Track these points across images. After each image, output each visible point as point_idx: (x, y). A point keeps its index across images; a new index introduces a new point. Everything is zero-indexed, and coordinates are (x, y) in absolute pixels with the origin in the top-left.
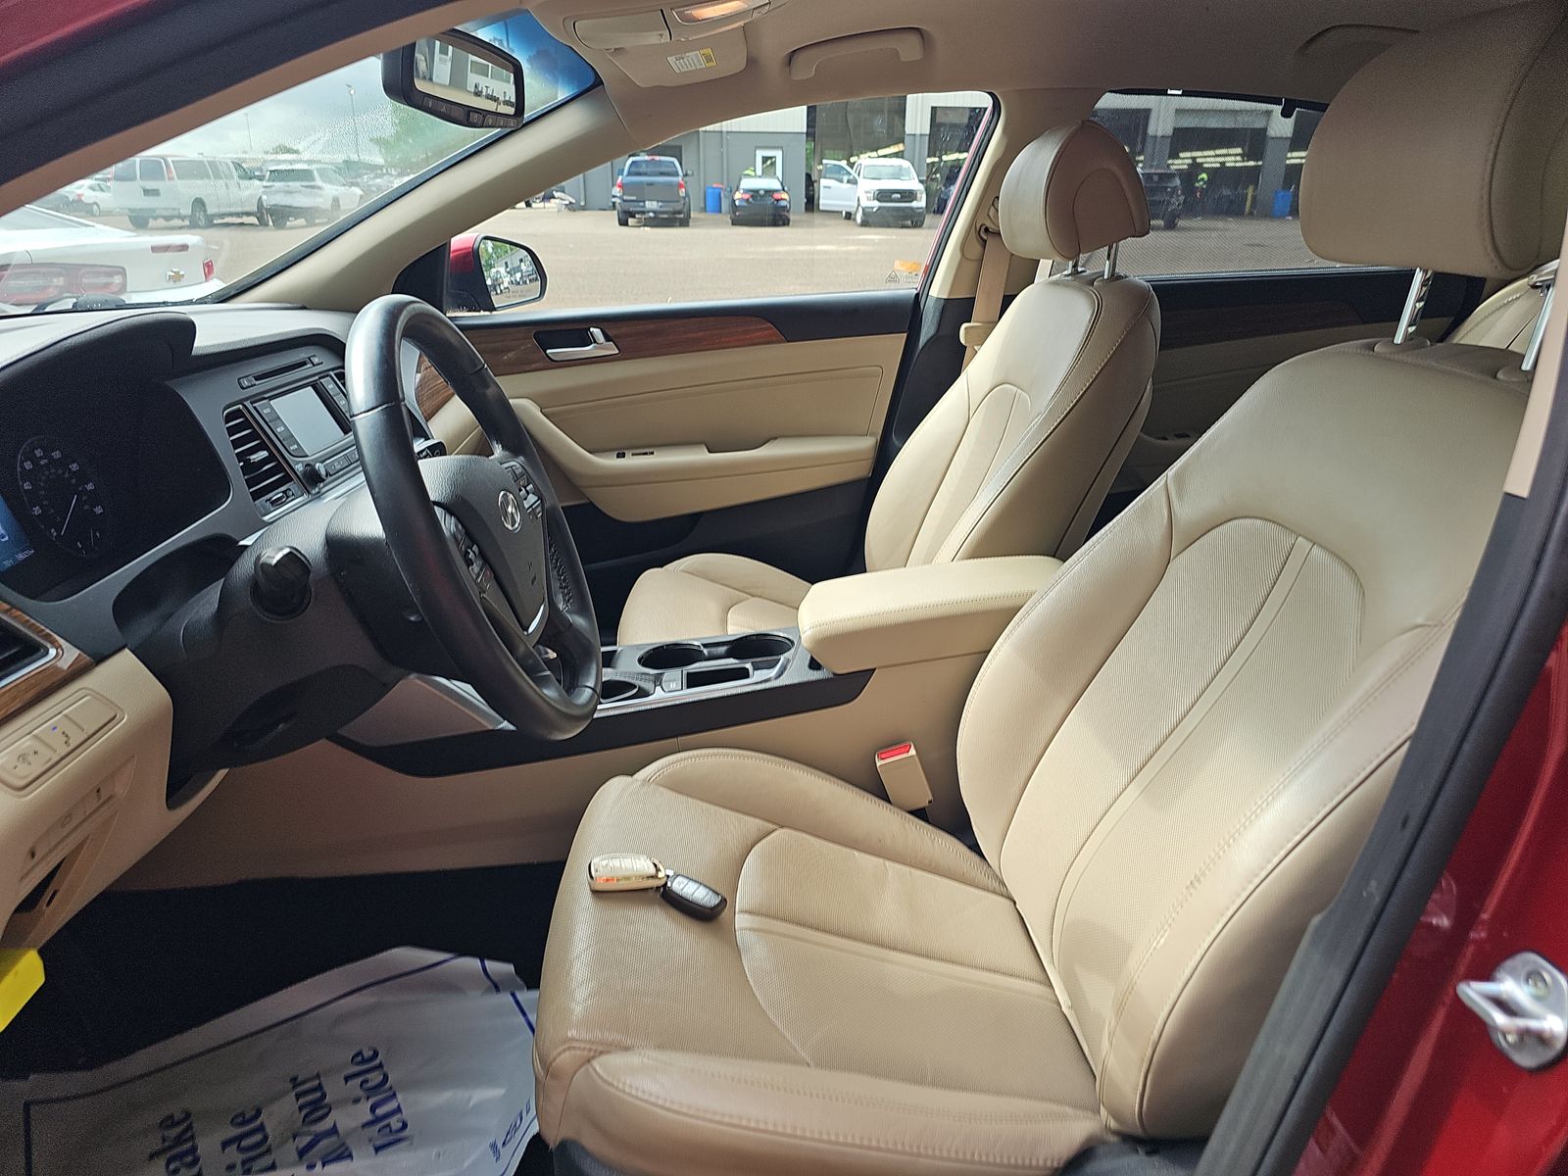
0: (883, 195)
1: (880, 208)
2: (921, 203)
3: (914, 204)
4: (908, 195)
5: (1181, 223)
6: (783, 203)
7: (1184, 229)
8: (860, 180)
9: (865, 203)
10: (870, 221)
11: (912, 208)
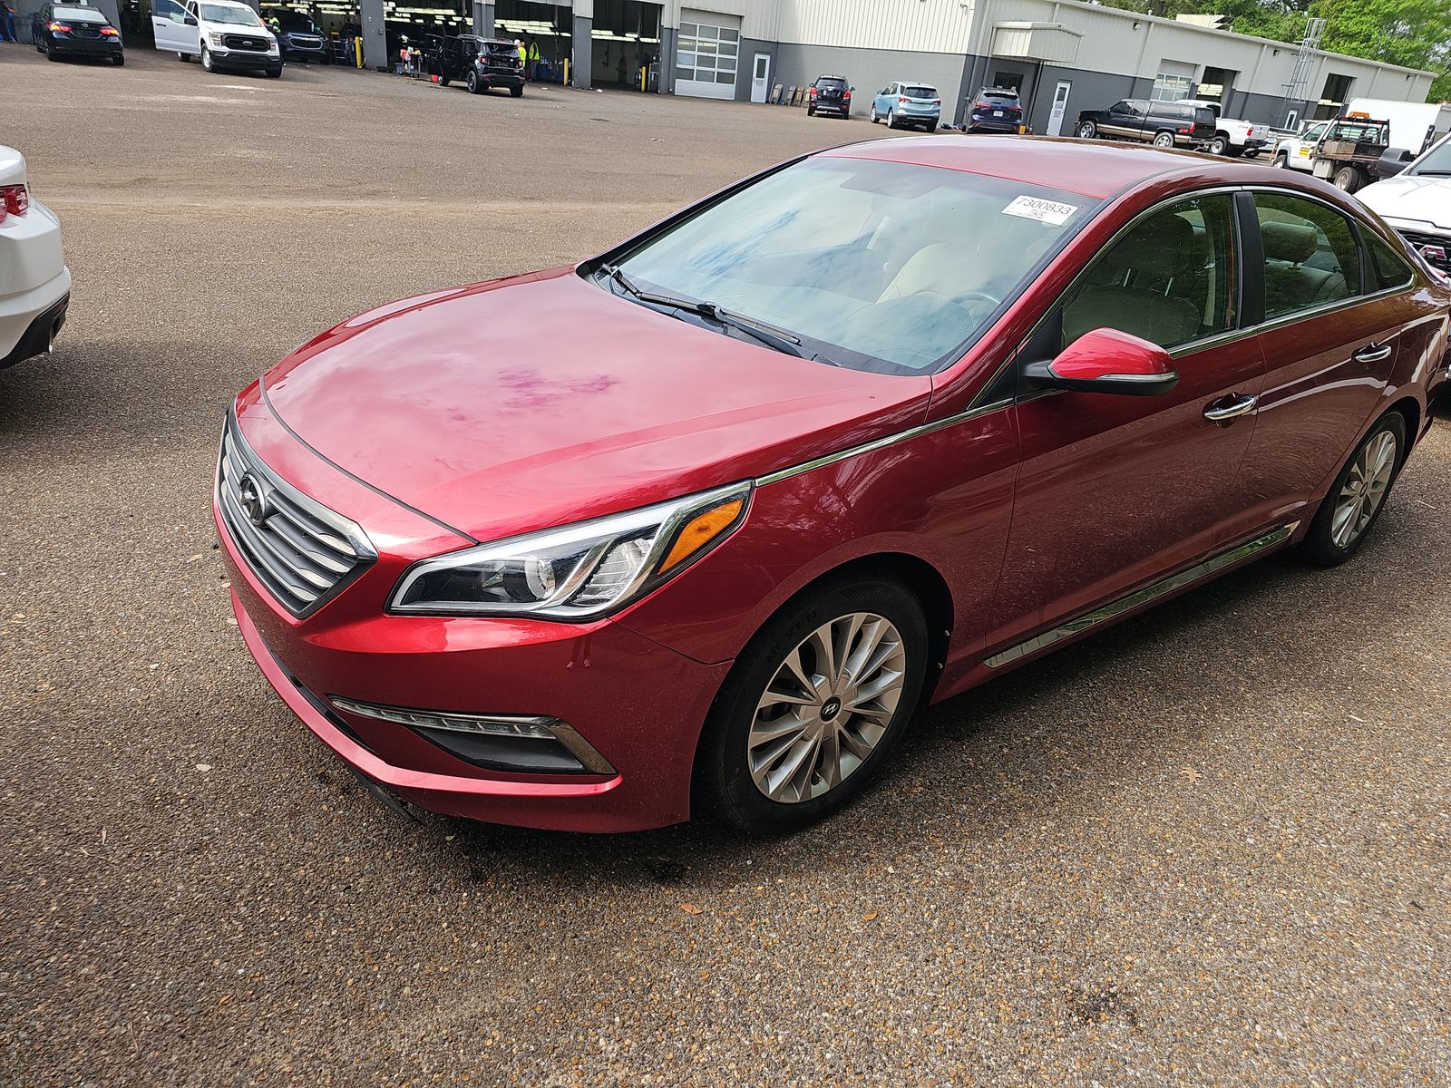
0: (231, 40)
1: (231, 54)
2: (275, 52)
3: (269, 53)
4: (261, 43)
5: (526, 90)
6: (112, 39)
7: (528, 98)
8: (200, 22)
9: (211, 46)
10: (222, 66)
11: (267, 57)
